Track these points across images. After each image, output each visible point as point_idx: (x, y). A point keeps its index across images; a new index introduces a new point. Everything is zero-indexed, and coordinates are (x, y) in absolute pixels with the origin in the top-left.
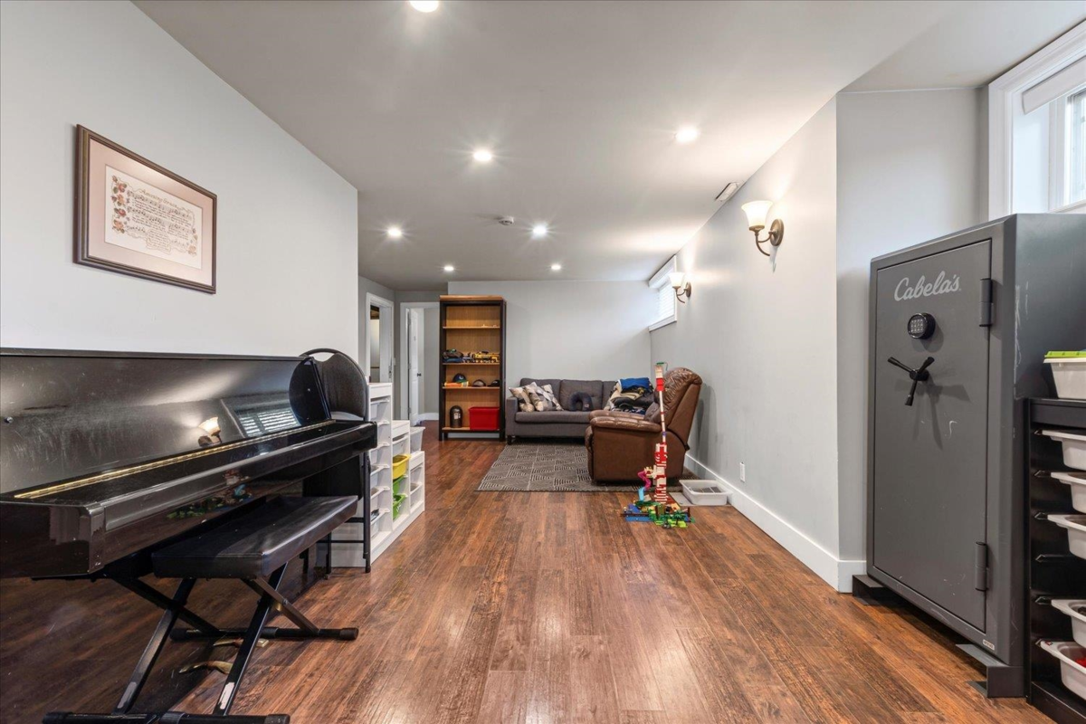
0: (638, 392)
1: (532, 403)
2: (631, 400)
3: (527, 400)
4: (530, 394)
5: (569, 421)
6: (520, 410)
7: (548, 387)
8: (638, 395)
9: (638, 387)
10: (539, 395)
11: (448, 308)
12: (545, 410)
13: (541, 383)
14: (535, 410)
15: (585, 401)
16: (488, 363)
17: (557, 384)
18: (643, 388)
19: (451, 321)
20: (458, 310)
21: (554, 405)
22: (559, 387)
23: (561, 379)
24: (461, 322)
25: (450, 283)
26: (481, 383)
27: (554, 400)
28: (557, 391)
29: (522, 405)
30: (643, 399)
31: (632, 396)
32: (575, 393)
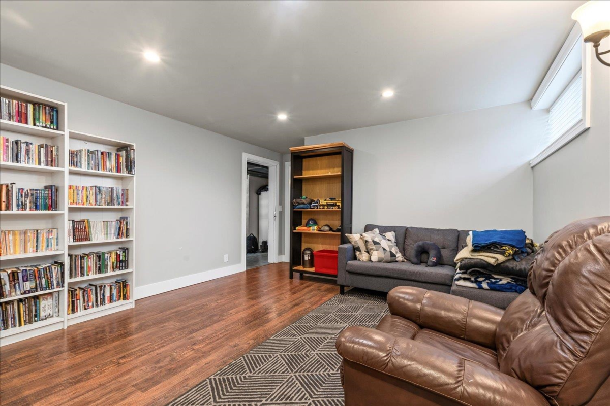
0: (503, 253)
1: (368, 252)
2: (489, 265)
3: (363, 248)
4: (366, 241)
5: (405, 277)
6: (355, 258)
7: (390, 235)
8: (501, 258)
9: (501, 245)
10: (375, 243)
11: (304, 160)
12: (380, 261)
13: (383, 230)
14: (370, 261)
15: (432, 253)
16: (331, 209)
17: (403, 231)
18: (513, 246)
19: (306, 172)
20: (312, 161)
21: (393, 255)
22: (404, 236)
23: (408, 226)
24: (314, 171)
25: (305, 138)
26: (327, 228)
27: (394, 250)
28: (401, 240)
29: (358, 253)
30: (511, 265)
31: (490, 258)
32: (421, 243)
